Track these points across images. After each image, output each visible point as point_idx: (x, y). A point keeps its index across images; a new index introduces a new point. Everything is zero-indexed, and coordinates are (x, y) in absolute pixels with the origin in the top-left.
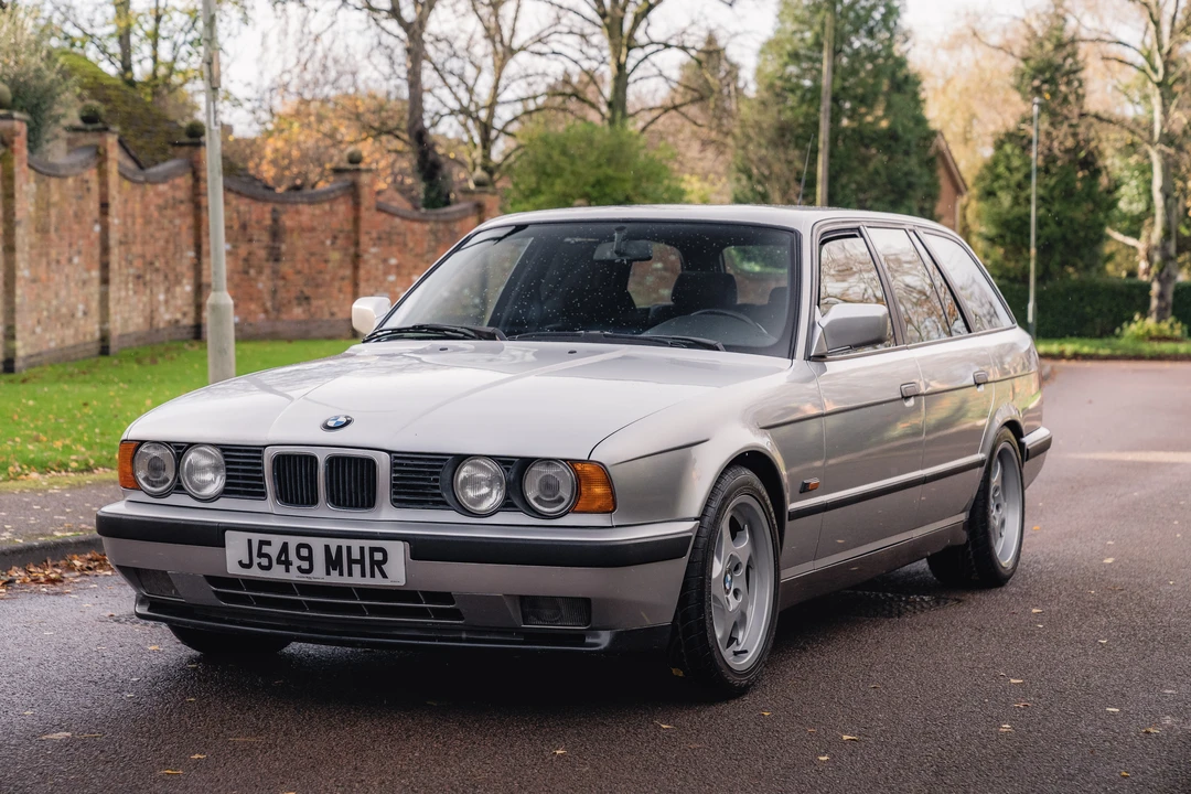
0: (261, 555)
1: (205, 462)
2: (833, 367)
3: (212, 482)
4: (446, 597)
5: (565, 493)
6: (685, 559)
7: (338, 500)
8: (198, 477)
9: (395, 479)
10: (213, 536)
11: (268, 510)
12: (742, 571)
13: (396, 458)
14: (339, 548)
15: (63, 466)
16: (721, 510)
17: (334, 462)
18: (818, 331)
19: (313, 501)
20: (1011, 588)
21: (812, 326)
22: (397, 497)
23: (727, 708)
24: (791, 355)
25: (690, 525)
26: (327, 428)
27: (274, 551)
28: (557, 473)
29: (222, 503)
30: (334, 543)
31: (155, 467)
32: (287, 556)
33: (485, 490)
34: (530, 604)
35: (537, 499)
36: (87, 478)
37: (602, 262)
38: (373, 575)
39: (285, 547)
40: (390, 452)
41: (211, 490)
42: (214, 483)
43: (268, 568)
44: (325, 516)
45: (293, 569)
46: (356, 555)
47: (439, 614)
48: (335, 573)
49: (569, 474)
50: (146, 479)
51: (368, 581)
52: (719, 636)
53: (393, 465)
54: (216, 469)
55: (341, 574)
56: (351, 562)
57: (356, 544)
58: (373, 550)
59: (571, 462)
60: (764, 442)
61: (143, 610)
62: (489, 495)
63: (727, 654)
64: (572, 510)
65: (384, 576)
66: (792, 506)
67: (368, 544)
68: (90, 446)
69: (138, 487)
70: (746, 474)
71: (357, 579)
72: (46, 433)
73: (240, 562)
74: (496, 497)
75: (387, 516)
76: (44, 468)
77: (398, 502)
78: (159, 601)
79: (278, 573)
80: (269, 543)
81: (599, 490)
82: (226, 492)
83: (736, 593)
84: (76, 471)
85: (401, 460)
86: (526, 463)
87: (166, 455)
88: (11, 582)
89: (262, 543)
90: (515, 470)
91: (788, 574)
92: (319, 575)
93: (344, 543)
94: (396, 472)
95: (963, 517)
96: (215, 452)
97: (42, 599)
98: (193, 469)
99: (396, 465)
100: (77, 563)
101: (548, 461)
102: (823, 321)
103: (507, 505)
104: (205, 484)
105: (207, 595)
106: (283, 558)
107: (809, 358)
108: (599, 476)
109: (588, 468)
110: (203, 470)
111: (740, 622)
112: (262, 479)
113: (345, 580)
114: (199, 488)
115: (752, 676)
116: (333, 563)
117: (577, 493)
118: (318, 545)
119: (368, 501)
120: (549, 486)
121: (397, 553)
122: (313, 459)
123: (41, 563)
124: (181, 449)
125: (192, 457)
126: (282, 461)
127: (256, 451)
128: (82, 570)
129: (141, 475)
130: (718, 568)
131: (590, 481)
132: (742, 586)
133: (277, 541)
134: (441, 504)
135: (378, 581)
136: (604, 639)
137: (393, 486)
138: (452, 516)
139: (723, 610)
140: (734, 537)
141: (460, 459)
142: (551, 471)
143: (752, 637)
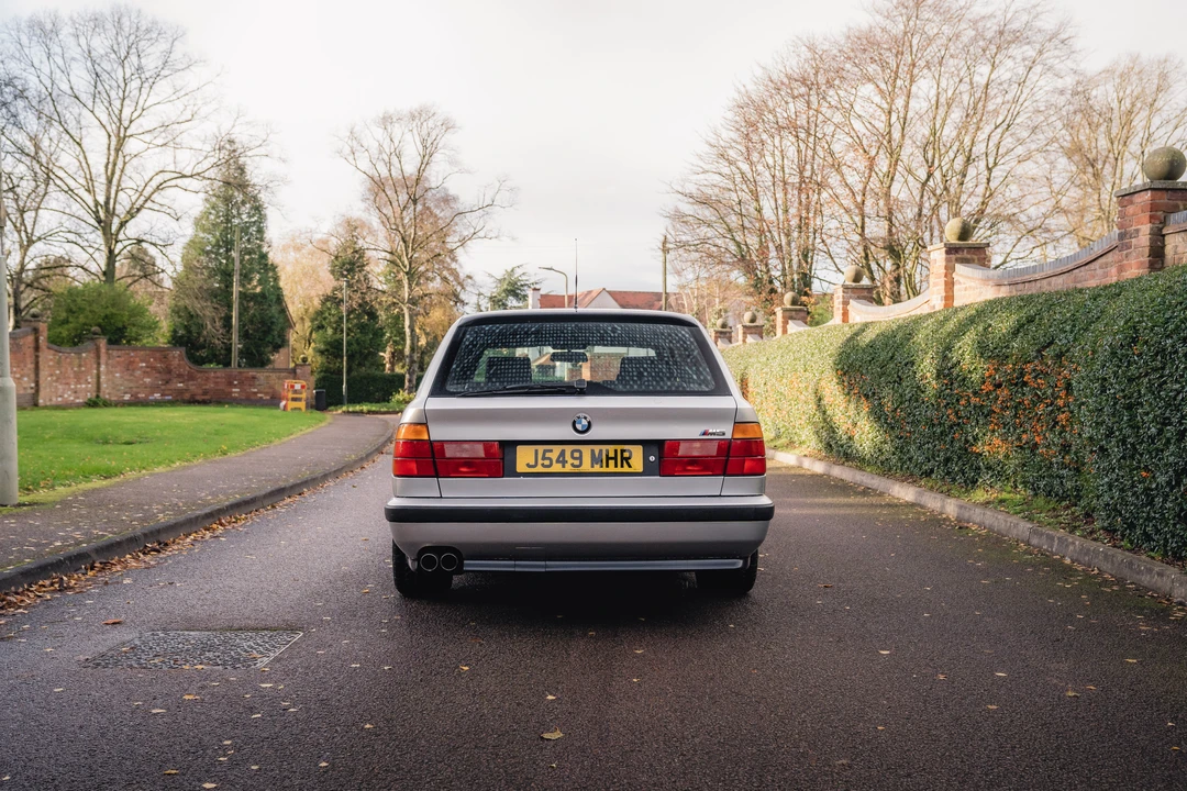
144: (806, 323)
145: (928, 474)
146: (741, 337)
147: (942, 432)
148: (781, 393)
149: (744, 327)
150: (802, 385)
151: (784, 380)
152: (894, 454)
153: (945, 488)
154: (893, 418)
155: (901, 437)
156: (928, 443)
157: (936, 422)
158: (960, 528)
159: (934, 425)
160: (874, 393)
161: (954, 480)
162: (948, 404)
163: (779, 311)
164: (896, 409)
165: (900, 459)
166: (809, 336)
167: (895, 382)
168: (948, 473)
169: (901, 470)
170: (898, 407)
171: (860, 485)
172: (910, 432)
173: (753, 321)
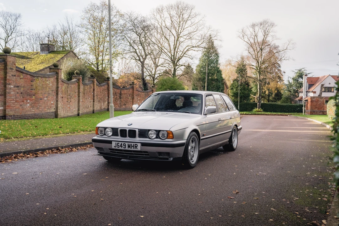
0: (118, 145)
1: (109, 130)
2: (208, 116)
3: (110, 134)
4: (147, 152)
5: (166, 136)
6: (185, 146)
7: (130, 136)
8: (108, 133)
10: (110, 142)
11: (119, 138)
12: (193, 148)
14: (130, 144)
15: (87, 131)
16: (190, 139)
17: (129, 130)
18: (206, 110)
19: (126, 137)
20: (235, 151)
21: (205, 110)
23: (190, 170)
24: (201, 114)
25: (185, 141)
26: (128, 125)
27: (120, 145)
29: (112, 137)
30: (129, 143)
31: (101, 131)
33: (153, 135)
34: (160, 153)
35: (161, 137)
36: (90, 133)
37: (171, 99)
38: (135, 149)
39: (121, 144)
40: (138, 129)
41: (110, 135)
42: (111, 134)
43: (119, 147)
44: (128, 139)
45: (123, 147)
47: (145, 155)
48: (129, 148)
49: (166, 133)
51: (134, 149)
52: (190, 159)
53: (139, 131)
54: (111, 131)
56: (132, 146)
57: (133, 144)
58: (135, 145)
59: (167, 131)
60: (197, 128)
61: (99, 154)
62: (154, 136)
63: (191, 161)
64: (167, 138)
65: (137, 149)
66: (201, 138)
67: (134, 144)
68: (91, 127)
69: (99, 134)
70: (194, 133)
71: (133, 149)
72: (84, 125)
74: (155, 136)
75: (138, 139)
76: (84, 131)
77: (139, 137)
78: (101, 152)
79: (120, 148)
80: (119, 143)
81: (171, 135)
82: (112, 135)
83: (192, 152)
84: (89, 131)
86: (160, 131)
87: (103, 129)
88: (78, 149)
89: (118, 143)
90: (158, 132)
91: (201, 149)
92: (127, 148)
93: (131, 143)
95: (228, 140)
96: (111, 129)
97: (83, 152)
98: (107, 131)
100: (89, 146)
101: (163, 131)
102: (206, 109)
103: (156, 138)
104: (109, 134)
105: (109, 151)
107: (204, 115)
108: (171, 133)
109: (169, 132)
110: (109, 132)
111: (193, 156)
112: (118, 133)
113: (131, 149)
114: (108, 134)
115: (195, 165)
116: (129, 146)
117: (168, 136)
118: (127, 144)
119: (135, 137)
120: (163, 135)
121: (139, 145)
122: (126, 130)
123: (83, 146)
124: (105, 128)
125: (107, 130)
126: (121, 130)
127: (117, 129)
128: (89, 147)
129: (99, 132)
130: (190, 148)
131: (169, 134)
132: (193, 151)
134: (146, 137)
135: (136, 149)
136: (171, 159)
137: (139, 134)
138: (148, 139)
139: (190, 154)
140: (192, 143)
141: (149, 130)
142: (163, 132)
143: (195, 159)
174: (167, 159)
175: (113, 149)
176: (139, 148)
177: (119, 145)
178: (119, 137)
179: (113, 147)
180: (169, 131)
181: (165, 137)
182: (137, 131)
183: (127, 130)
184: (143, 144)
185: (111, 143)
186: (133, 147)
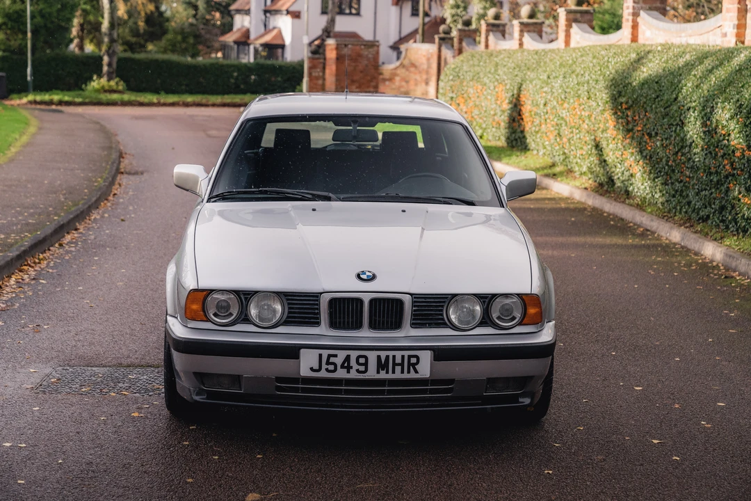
4: (451, 381)
5: (518, 315)
7: (374, 326)
9: (415, 311)
10: (292, 352)
11: (323, 332)
13: (415, 298)
14: (387, 357)
17: (373, 302)
19: (358, 326)
22: (414, 322)
26: (361, 280)
27: (339, 361)
28: (513, 302)
29: (283, 329)
30: (383, 354)
31: (223, 307)
32: (349, 363)
34: (492, 382)
35: (499, 318)
38: (409, 372)
39: (348, 358)
40: (412, 295)
41: (273, 321)
42: (276, 317)
43: (334, 371)
45: (353, 371)
46: (398, 360)
48: (383, 372)
49: (520, 303)
50: (215, 315)
51: (406, 376)
53: (413, 302)
55: (387, 372)
56: (395, 364)
57: (398, 354)
58: (410, 357)
59: (521, 295)
64: (521, 324)
67: (406, 353)
69: (209, 320)
71: (398, 375)
73: (312, 369)
74: (477, 319)
77: (414, 325)
79: (341, 374)
80: (336, 356)
81: (534, 310)
82: (287, 322)
85: (418, 299)
86: (494, 296)
87: (232, 298)
89: (330, 356)
90: (486, 302)
92: (372, 373)
93: (391, 353)
94: (415, 306)
99: (415, 302)
101: (506, 295)
103: (481, 323)
106: (346, 365)
108: (536, 302)
109: (529, 298)
112: (319, 313)
113: (390, 376)
114: (262, 320)
116: (382, 366)
117: (524, 313)
119: (397, 325)
120: (507, 310)
121: (426, 358)
122: (359, 300)
124: (248, 295)
125: (255, 300)
126: (333, 303)
127: (315, 297)
131: (530, 305)
133: (342, 355)
135: (413, 375)
136: (528, 398)
137: (413, 315)
138: (448, 331)
141: (454, 297)
142: (508, 301)
144: (593, 28)
145: (705, 219)
146: (516, 34)
147: (718, 181)
148: (562, 118)
149: (522, 24)
150: (585, 114)
151: (566, 105)
152: (674, 196)
153: (718, 236)
154: (674, 161)
155: (681, 181)
156: (705, 190)
157: (713, 170)
158: (726, 277)
159: (711, 174)
160: (657, 134)
161: (727, 228)
162: (725, 154)
163: (562, 13)
164: (677, 153)
165: (679, 202)
166: (594, 57)
167: (677, 125)
168: (723, 221)
169: (680, 213)
170: (679, 150)
171: (639, 226)
172: (689, 177)
173: (532, 16)
174: (515, 398)
175: (307, 380)
176: (425, 368)
177: (335, 364)
178: (323, 329)
179: (305, 372)
180: (531, 294)
181: (514, 318)
182: (407, 300)
183: (366, 298)
184: (441, 354)
185: (297, 357)
186: (398, 369)
